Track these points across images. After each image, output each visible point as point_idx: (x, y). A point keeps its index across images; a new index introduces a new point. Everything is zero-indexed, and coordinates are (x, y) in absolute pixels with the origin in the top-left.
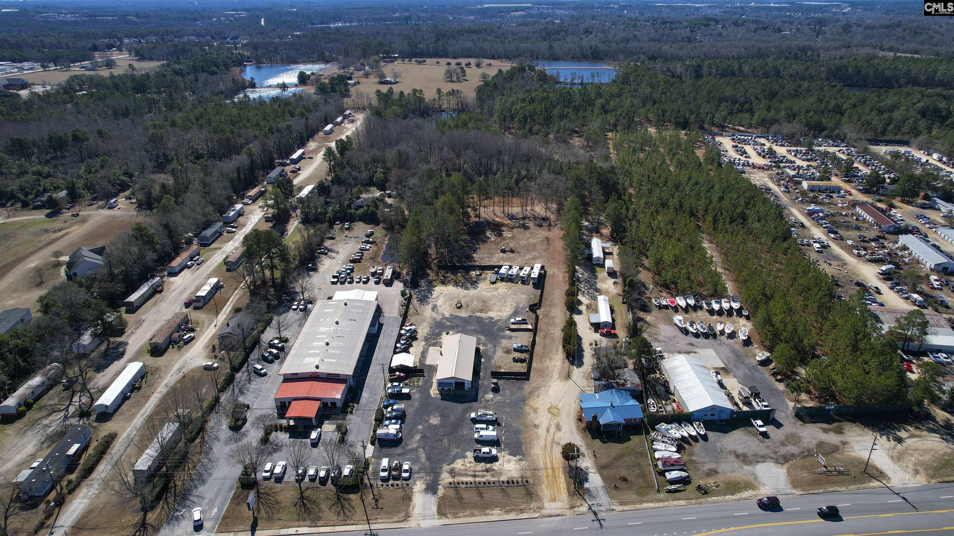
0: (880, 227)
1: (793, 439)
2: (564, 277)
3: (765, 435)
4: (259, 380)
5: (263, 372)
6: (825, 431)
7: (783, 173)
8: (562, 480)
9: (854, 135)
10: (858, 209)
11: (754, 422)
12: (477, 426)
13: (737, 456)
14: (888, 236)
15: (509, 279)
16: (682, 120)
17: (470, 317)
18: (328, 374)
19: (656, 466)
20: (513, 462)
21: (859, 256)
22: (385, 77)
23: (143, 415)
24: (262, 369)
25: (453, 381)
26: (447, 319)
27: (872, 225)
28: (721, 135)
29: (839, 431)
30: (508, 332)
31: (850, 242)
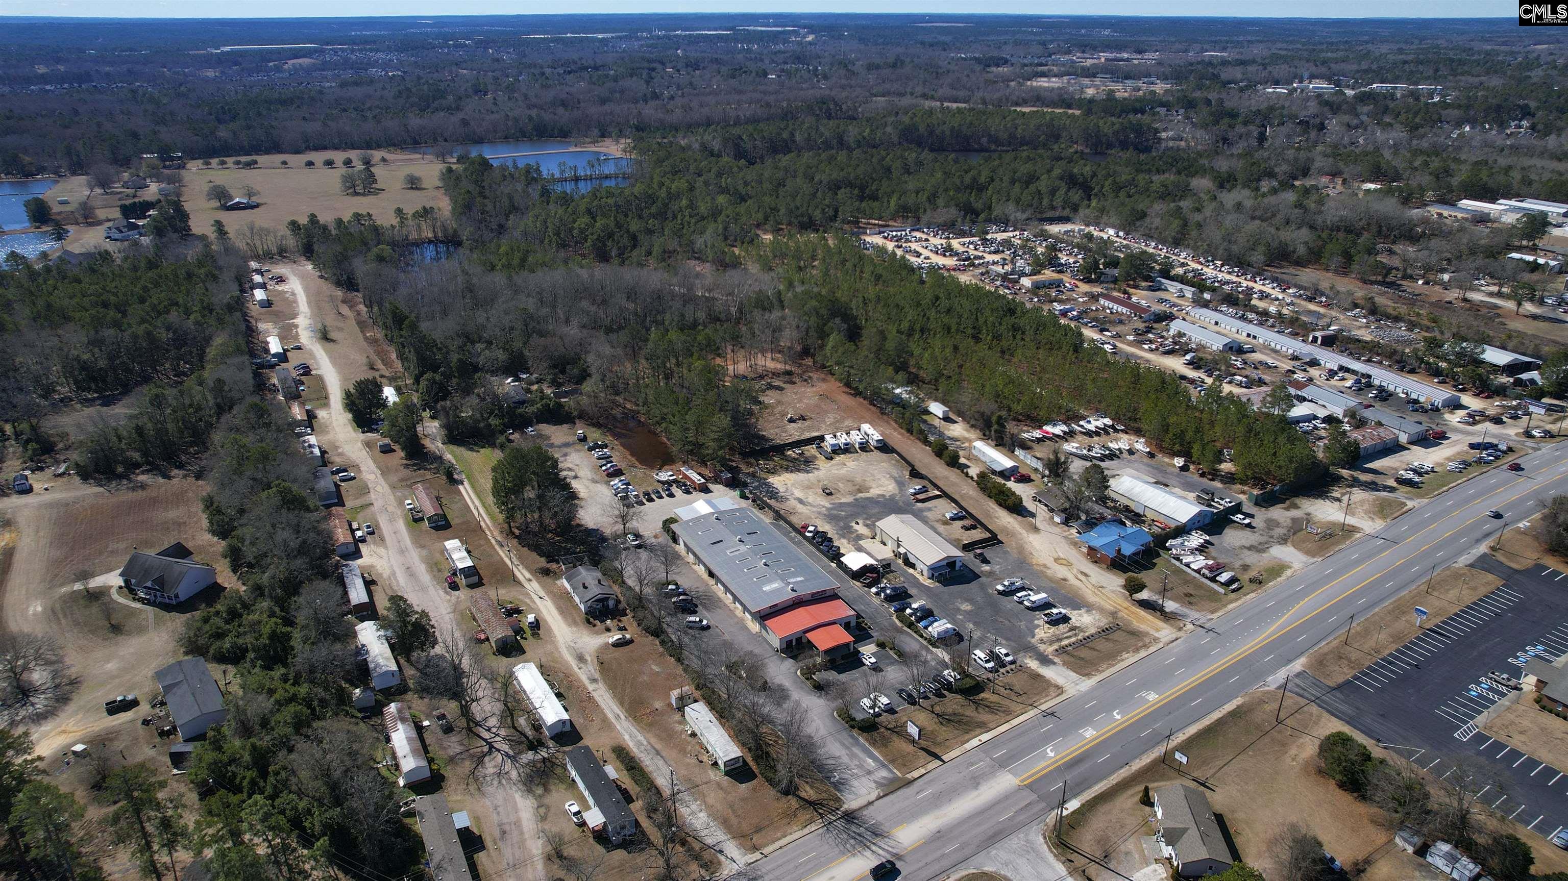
0: (1141, 317)
1: (1271, 524)
2: (902, 434)
3: (1249, 526)
4: (706, 633)
5: (705, 622)
6: (1287, 509)
7: (988, 272)
8: (1142, 612)
9: (1020, 216)
10: (1102, 301)
11: (1234, 518)
12: (1019, 595)
13: (1250, 548)
14: (1155, 325)
15: (838, 450)
16: (805, 219)
17: (856, 500)
18: (813, 594)
19: (1204, 575)
20: (1085, 616)
21: (1151, 350)
22: (231, 199)
23: (618, 717)
24: (701, 621)
25: (944, 563)
26: (832, 509)
27: (1129, 316)
28: (865, 233)
29: (1297, 507)
30: (919, 505)
31: (1131, 338)
